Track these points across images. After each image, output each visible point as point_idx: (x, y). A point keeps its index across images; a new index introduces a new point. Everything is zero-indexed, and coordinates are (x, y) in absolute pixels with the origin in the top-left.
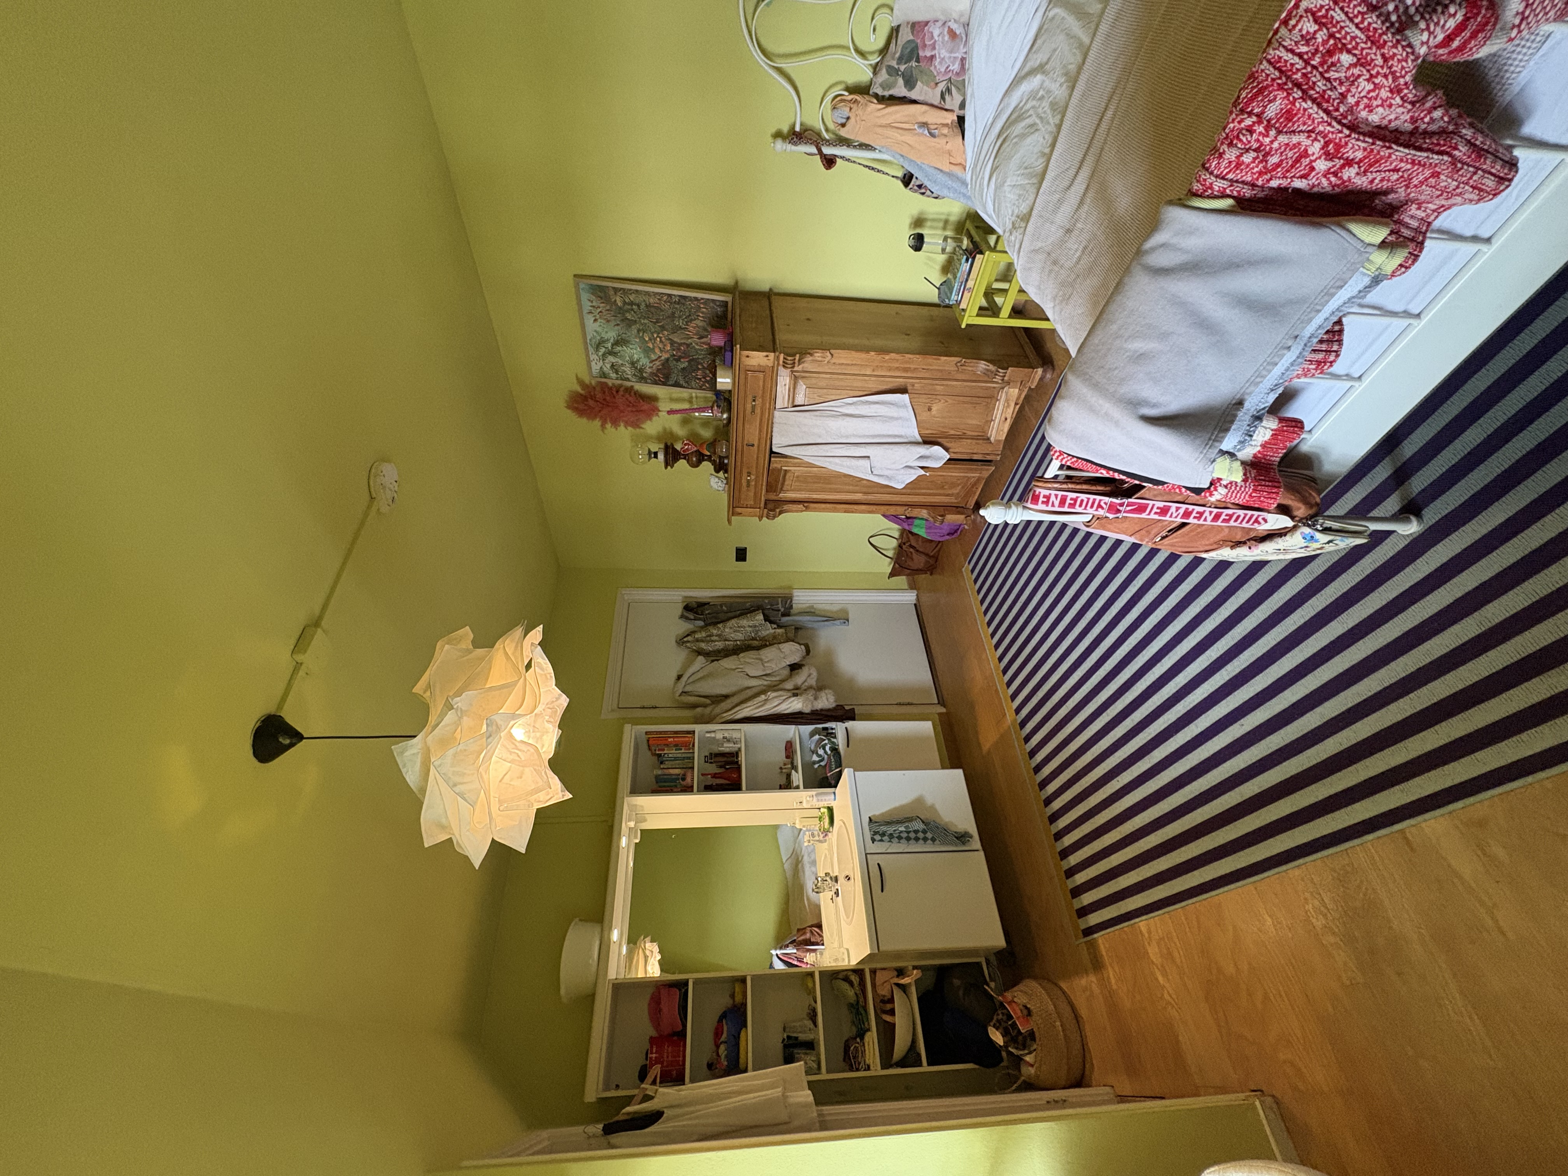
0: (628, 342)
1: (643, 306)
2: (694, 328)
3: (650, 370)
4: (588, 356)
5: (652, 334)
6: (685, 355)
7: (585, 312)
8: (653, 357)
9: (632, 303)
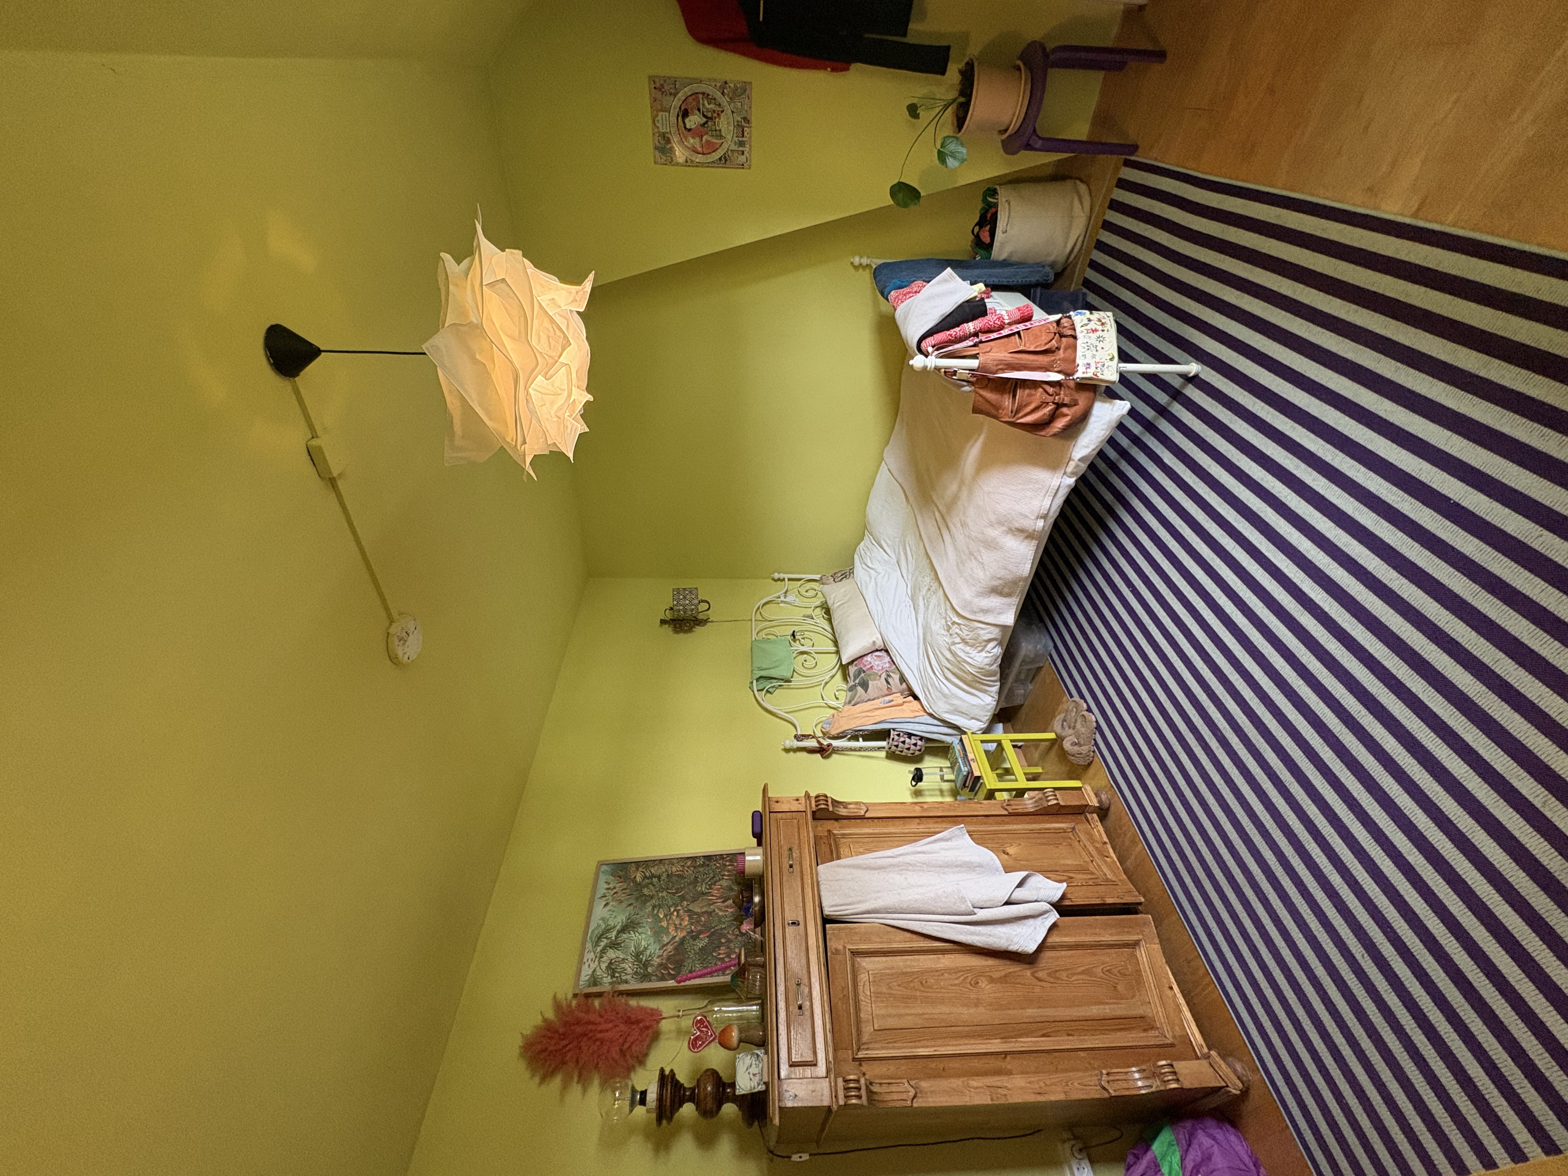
0: (638, 924)
1: (664, 877)
2: (718, 890)
3: (658, 960)
4: (582, 955)
5: (669, 907)
6: (707, 927)
7: (598, 895)
8: (666, 940)
9: (653, 876)
